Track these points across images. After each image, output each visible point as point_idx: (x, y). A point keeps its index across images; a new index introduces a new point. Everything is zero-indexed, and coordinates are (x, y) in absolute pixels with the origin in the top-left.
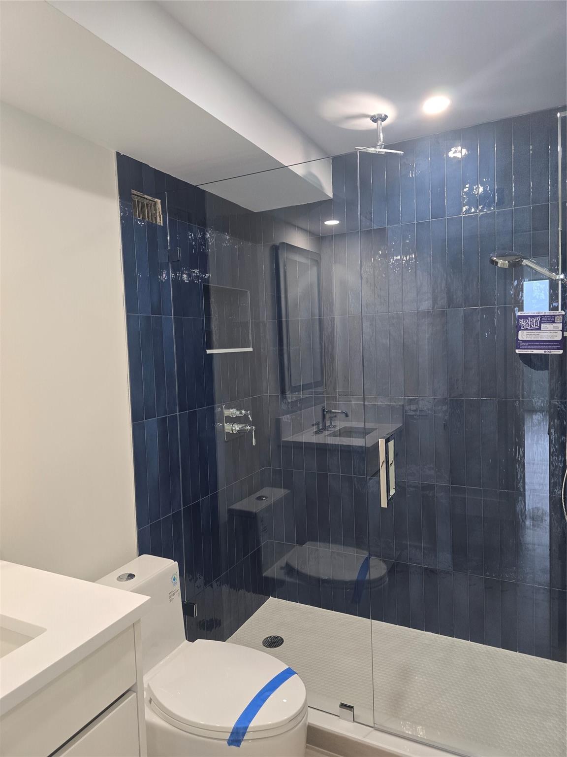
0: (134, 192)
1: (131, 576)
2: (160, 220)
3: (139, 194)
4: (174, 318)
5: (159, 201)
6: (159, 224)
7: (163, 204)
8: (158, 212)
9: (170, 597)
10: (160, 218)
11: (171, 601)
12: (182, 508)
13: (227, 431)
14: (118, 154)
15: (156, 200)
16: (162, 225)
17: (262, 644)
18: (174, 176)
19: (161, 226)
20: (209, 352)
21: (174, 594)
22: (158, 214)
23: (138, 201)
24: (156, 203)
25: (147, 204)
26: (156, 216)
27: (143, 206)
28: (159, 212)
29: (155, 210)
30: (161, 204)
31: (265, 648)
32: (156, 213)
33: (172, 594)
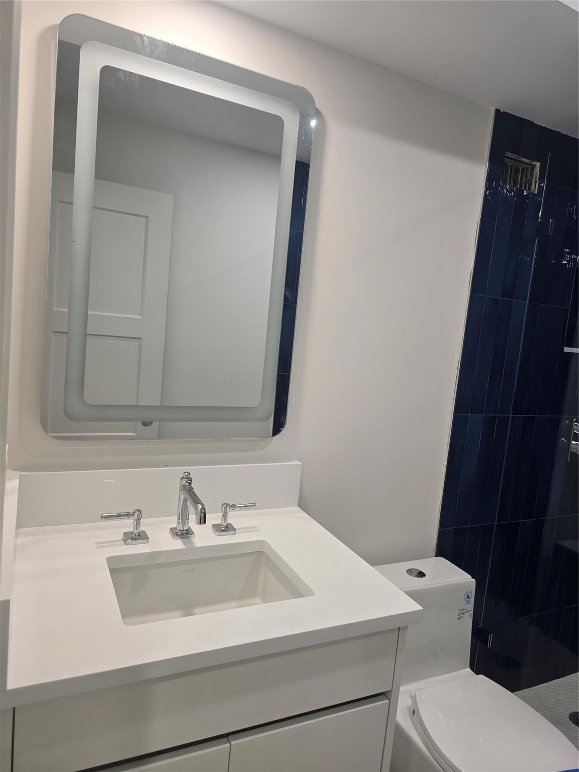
0: (509, 155)
1: (421, 574)
2: (535, 187)
3: (515, 156)
4: (529, 304)
5: (538, 164)
6: (533, 192)
7: (542, 168)
8: (534, 178)
9: (459, 614)
10: (536, 184)
11: (459, 618)
12: (496, 523)
13: (573, 451)
14: (497, 111)
15: (535, 163)
16: (536, 192)
17: (568, 717)
18: (564, 133)
19: (534, 193)
20: (567, 350)
21: (464, 613)
22: (534, 180)
23: (512, 166)
24: (534, 167)
25: (523, 169)
26: (531, 183)
27: (517, 171)
28: (536, 178)
29: (532, 175)
30: (540, 168)
31: (572, 723)
32: (532, 179)
33: (462, 613)
